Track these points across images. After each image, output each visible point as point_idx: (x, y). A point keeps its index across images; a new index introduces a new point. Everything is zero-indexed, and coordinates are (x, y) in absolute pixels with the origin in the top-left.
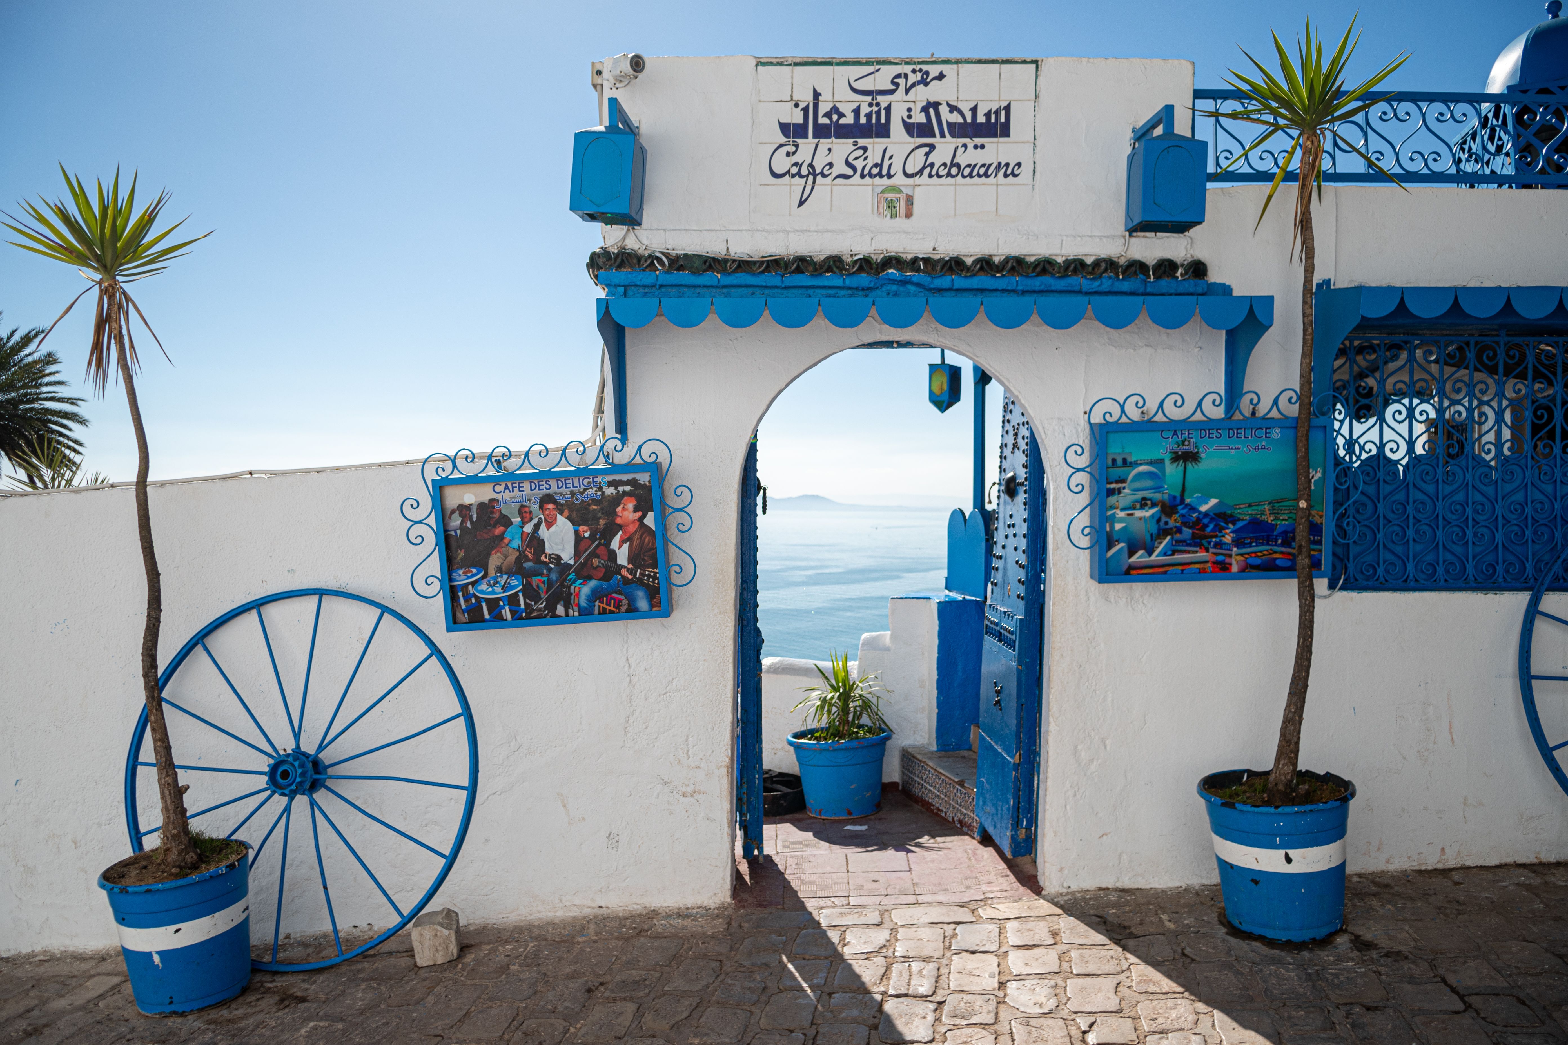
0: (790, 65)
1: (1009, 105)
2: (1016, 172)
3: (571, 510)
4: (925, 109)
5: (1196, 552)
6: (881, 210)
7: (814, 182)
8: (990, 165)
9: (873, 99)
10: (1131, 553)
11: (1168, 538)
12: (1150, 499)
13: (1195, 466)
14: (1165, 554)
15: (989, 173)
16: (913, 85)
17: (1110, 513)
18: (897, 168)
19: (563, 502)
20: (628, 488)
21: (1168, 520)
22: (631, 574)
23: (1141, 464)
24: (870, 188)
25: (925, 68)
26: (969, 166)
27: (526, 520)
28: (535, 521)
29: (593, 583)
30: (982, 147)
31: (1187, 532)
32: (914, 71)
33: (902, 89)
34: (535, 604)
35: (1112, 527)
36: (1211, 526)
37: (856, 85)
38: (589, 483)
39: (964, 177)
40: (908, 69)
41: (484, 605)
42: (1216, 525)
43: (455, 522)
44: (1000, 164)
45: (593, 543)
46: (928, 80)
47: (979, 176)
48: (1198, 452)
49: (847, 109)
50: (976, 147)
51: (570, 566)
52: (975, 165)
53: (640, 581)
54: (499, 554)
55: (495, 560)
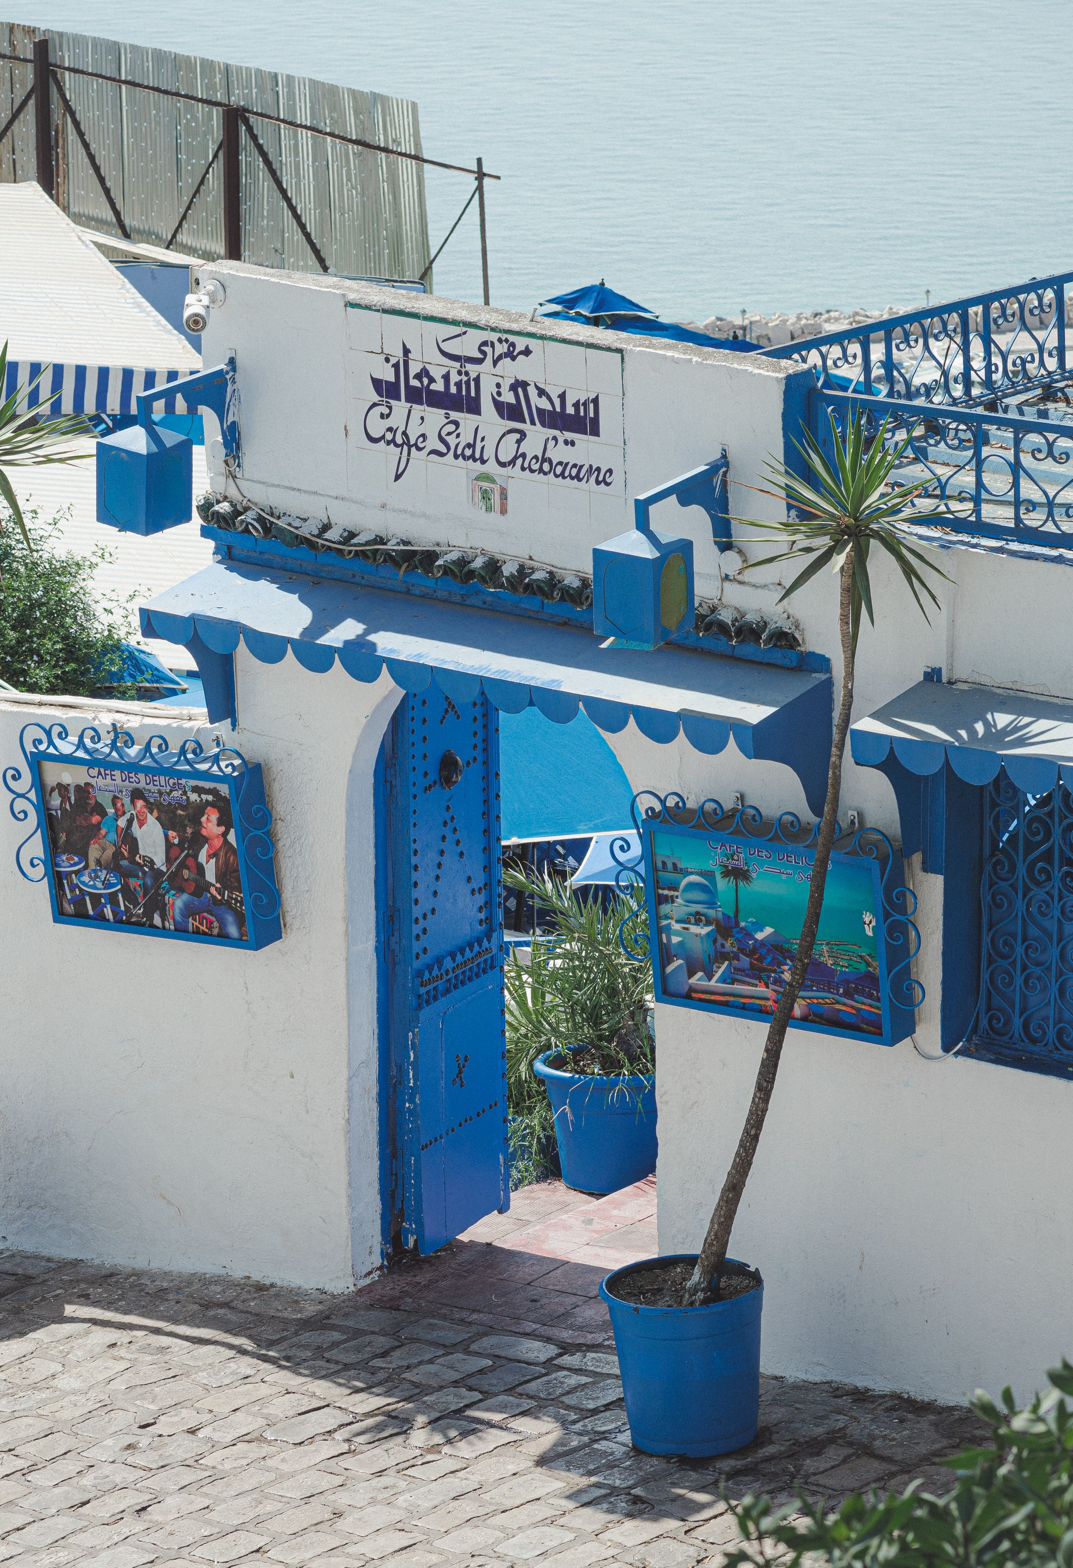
0: (378, 311)
1: (597, 397)
2: (608, 480)
3: (159, 811)
4: (513, 388)
5: (756, 986)
6: (476, 500)
7: (409, 454)
8: (581, 467)
9: (461, 367)
10: (691, 974)
11: (726, 963)
12: (704, 915)
13: (747, 886)
14: (724, 982)
15: (581, 476)
16: (500, 357)
17: (664, 923)
18: (489, 453)
19: (152, 800)
20: (210, 798)
21: (724, 942)
22: (219, 894)
23: (692, 873)
24: (464, 471)
25: (512, 338)
26: (560, 463)
27: (120, 813)
28: (128, 816)
29: (185, 897)
30: (573, 443)
31: (745, 961)
32: (500, 340)
33: (489, 360)
34: (135, 907)
35: (669, 939)
36: (769, 959)
37: (445, 347)
38: (174, 784)
39: (557, 476)
40: (494, 337)
41: (87, 898)
42: (774, 959)
43: (56, 801)
44: (591, 466)
45: (182, 852)
46: (515, 354)
47: (572, 478)
48: (748, 870)
49: (437, 373)
50: (566, 442)
51: (165, 874)
52: (567, 464)
53: (228, 903)
54: (97, 846)
55: (94, 852)
